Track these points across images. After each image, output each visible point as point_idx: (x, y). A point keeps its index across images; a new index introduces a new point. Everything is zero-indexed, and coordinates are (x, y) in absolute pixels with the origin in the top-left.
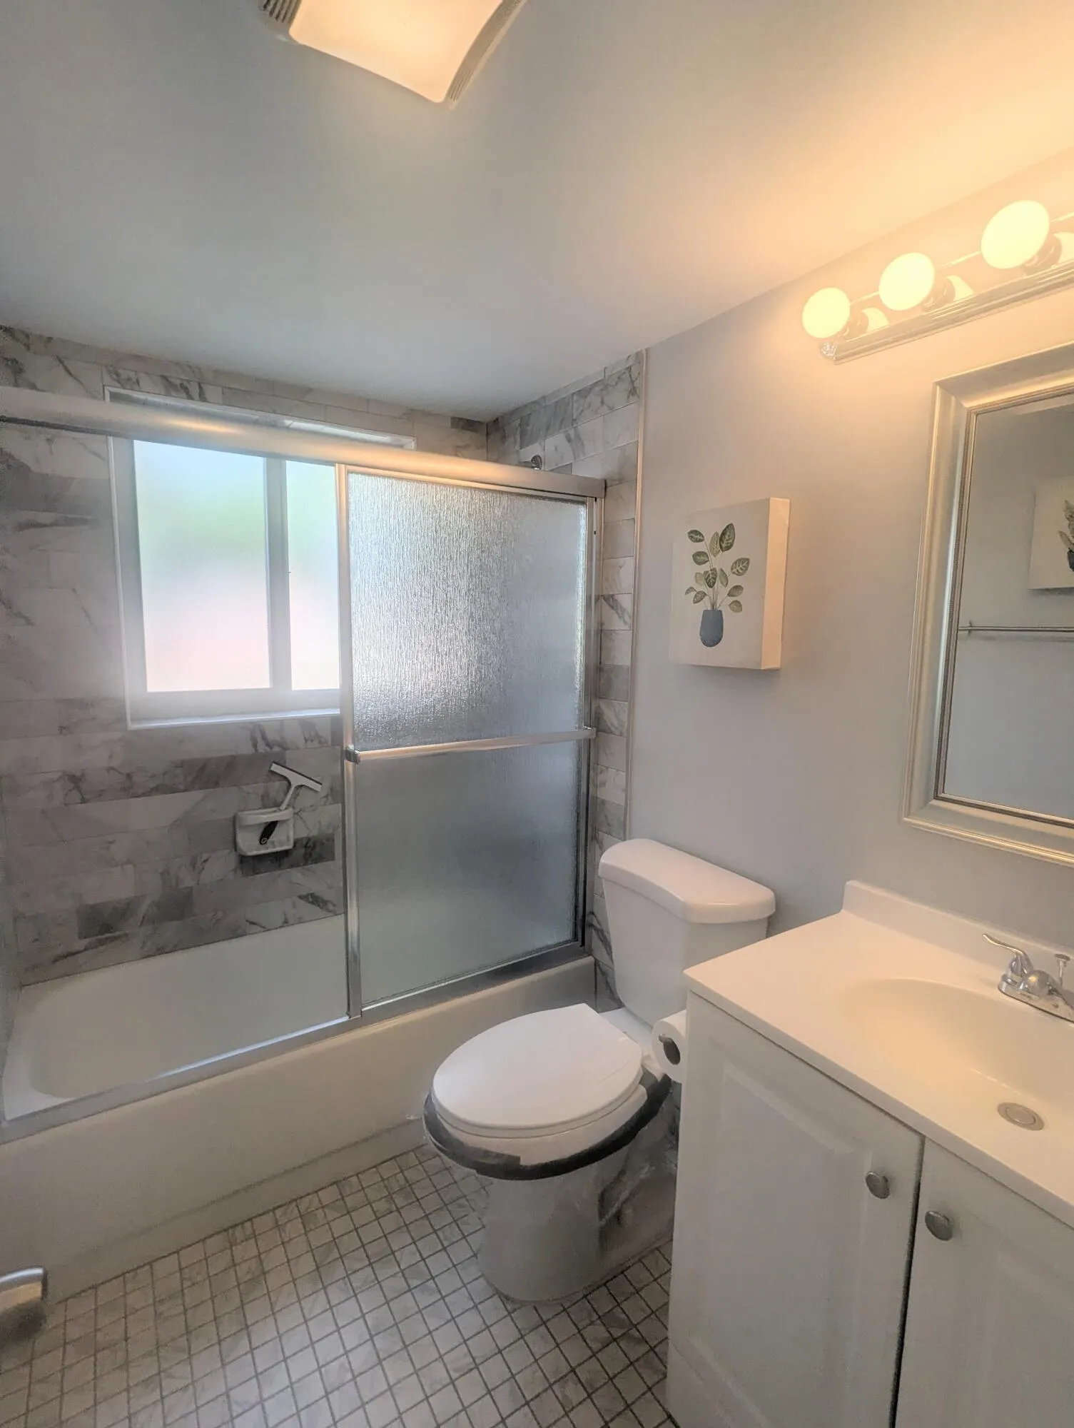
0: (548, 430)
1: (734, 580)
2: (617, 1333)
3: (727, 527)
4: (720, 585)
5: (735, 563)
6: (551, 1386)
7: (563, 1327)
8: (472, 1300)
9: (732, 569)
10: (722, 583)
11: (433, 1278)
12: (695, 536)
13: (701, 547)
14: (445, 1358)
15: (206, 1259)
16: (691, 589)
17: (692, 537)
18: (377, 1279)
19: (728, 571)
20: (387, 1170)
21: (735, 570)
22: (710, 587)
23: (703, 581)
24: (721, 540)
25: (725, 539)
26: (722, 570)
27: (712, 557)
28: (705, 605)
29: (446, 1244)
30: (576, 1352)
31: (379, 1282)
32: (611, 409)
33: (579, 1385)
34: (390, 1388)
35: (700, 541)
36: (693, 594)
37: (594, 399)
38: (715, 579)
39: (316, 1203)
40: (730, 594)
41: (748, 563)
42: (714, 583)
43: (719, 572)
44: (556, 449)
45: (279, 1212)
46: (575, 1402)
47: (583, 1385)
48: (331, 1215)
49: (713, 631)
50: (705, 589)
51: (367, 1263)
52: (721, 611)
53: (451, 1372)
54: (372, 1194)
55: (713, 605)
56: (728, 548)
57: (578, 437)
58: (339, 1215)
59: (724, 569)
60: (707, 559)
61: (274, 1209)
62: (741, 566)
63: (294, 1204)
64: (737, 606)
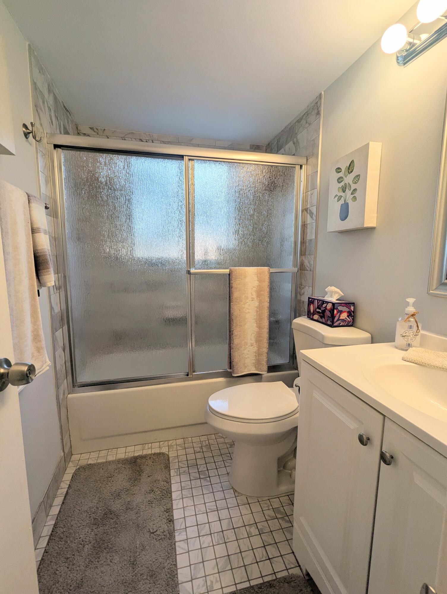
0: (287, 142)
1: (353, 187)
2: (279, 516)
3: (351, 162)
4: (348, 190)
5: (354, 178)
6: (245, 526)
7: (256, 508)
8: (222, 488)
9: (353, 181)
10: (348, 189)
11: (209, 477)
12: (338, 170)
13: (341, 174)
14: (206, 504)
15: (134, 451)
16: (336, 195)
17: (337, 171)
18: (189, 472)
19: (351, 183)
20: (203, 438)
21: (354, 182)
22: (344, 192)
23: (341, 190)
24: (349, 169)
25: (350, 168)
26: (349, 183)
27: (345, 178)
28: (342, 201)
29: (217, 467)
30: (259, 518)
31: (189, 473)
32: (310, 124)
33: (257, 530)
34: (184, 507)
35: (340, 172)
36: (337, 197)
37: (303, 122)
38: (346, 188)
39: (174, 443)
40: (352, 194)
41: (360, 177)
42: (345, 190)
43: (347, 185)
44: (289, 149)
45: (161, 443)
46: (253, 534)
47: (258, 530)
48: (179, 448)
49: (344, 214)
50: (342, 194)
51: (187, 466)
52: (348, 203)
53: (207, 509)
54: (195, 445)
55: (345, 201)
56: (352, 172)
57: (297, 141)
58: (182, 449)
59: (350, 183)
60: (343, 180)
61: (160, 442)
62: (357, 179)
63: (167, 442)
64: (355, 198)
